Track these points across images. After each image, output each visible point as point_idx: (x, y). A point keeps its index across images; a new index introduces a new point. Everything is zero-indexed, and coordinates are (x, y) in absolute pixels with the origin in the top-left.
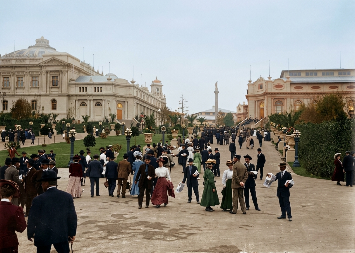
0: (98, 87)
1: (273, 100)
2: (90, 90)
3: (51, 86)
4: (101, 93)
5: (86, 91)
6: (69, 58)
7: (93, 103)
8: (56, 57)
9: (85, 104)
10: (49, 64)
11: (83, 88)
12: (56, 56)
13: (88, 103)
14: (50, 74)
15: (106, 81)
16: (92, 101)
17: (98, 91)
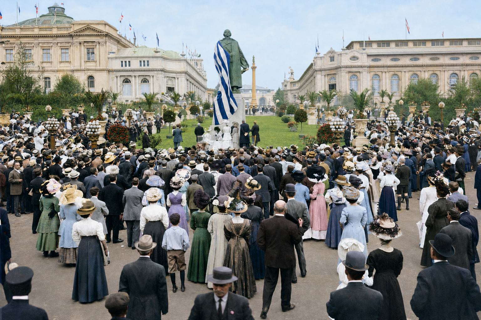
0: (144, 61)
1: (347, 74)
2: (135, 64)
3: (86, 60)
4: (148, 68)
5: (129, 65)
6: (107, 27)
7: (138, 80)
8: (92, 26)
9: (128, 80)
10: (84, 34)
11: (126, 62)
12: (93, 24)
13: (132, 80)
14: (84, 46)
15: (153, 54)
16: (137, 78)
17: (144, 65)
